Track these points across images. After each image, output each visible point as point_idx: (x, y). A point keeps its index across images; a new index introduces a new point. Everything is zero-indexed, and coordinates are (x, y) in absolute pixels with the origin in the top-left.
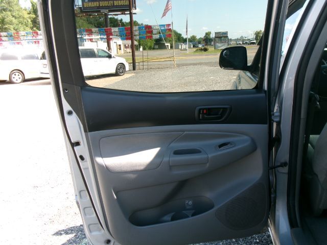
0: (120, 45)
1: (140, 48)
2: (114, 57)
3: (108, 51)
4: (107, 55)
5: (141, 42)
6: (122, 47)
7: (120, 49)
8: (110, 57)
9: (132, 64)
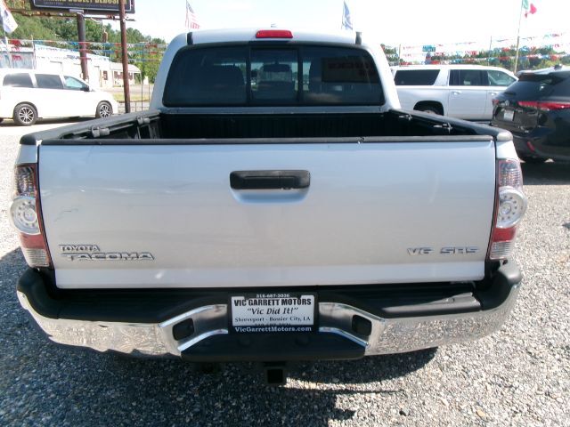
0: (105, 72)
1: (143, 78)
2: (93, 91)
3: (83, 81)
4: (81, 86)
5: (147, 70)
6: (110, 75)
7: (106, 79)
8: (86, 89)
9: (124, 104)
